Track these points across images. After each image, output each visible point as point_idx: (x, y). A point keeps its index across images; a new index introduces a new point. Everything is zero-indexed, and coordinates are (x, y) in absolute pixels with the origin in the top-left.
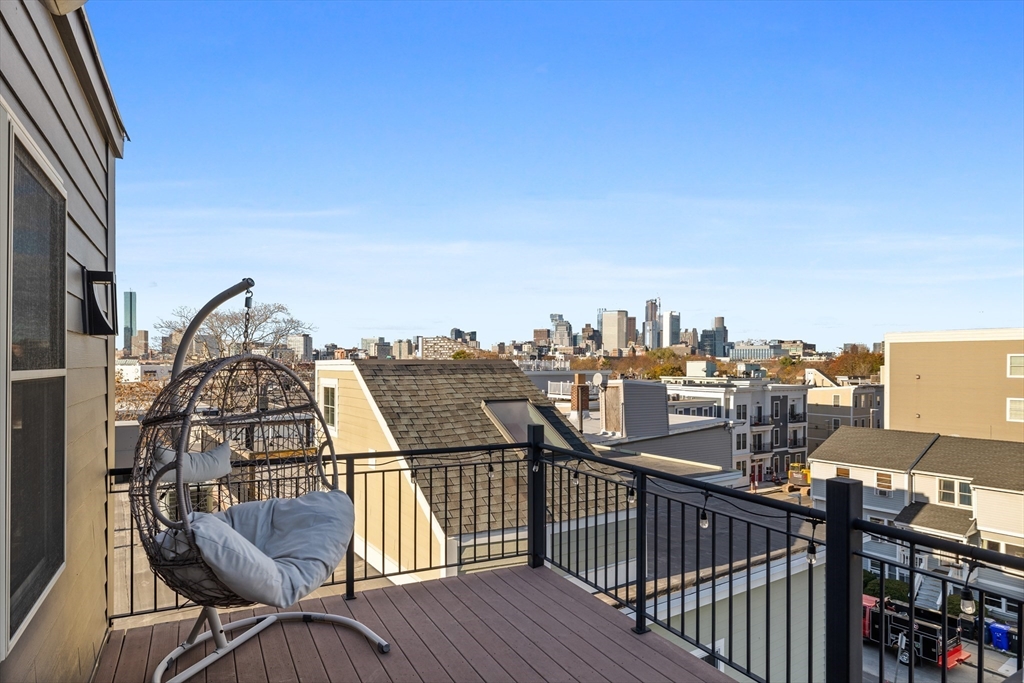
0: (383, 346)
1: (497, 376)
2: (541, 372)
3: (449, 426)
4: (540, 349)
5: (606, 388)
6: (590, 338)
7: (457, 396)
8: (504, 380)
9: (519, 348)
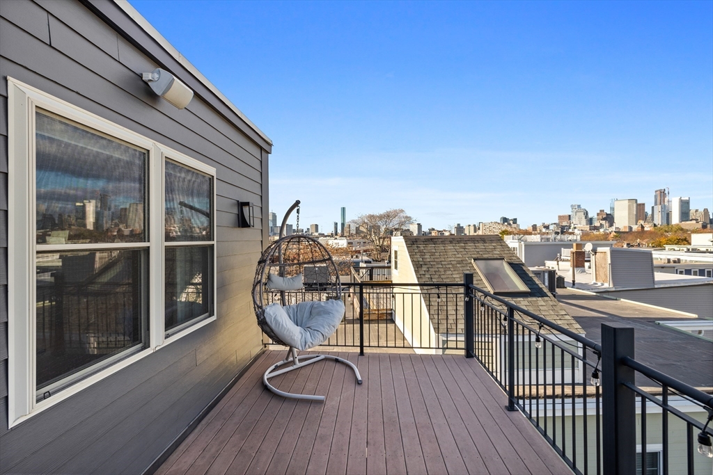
0: (460, 229)
1: (487, 245)
2: (557, 243)
3: (450, 272)
4: (563, 227)
5: (596, 253)
6: (603, 219)
7: (458, 256)
8: (491, 247)
9: (547, 227)
